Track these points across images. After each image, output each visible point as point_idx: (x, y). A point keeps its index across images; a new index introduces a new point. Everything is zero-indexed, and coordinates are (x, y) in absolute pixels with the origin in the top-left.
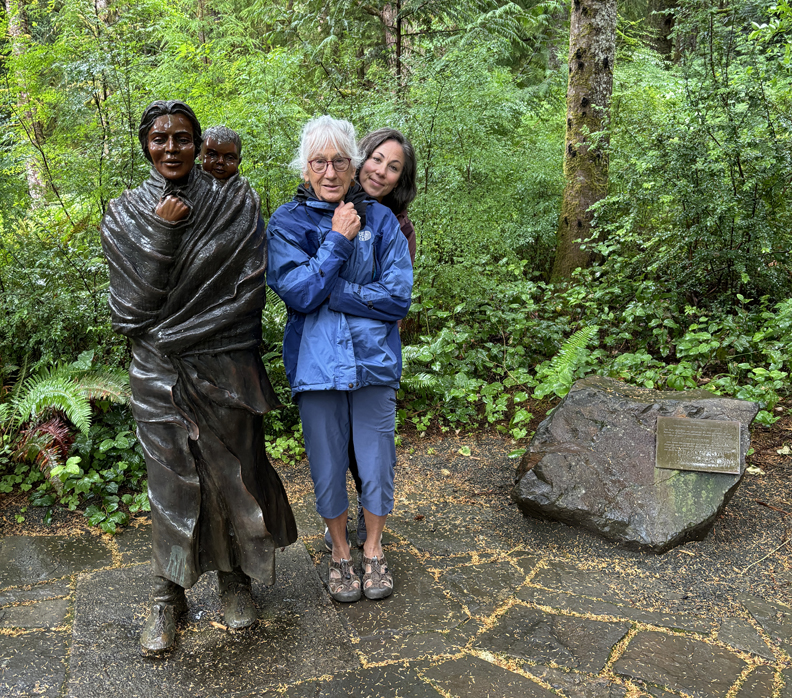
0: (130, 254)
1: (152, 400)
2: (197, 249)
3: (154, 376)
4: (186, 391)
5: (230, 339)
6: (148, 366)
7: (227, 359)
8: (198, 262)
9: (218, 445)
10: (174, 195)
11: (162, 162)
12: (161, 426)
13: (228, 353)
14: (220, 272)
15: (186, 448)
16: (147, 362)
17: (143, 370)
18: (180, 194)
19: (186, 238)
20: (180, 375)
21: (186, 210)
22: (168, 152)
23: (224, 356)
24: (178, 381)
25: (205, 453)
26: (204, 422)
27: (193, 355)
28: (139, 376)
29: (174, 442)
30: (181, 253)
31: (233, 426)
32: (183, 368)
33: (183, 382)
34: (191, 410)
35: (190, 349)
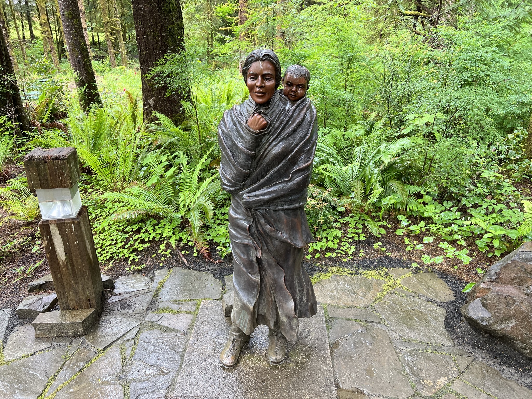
0: (231, 147)
1: (238, 230)
2: (270, 148)
3: (240, 217)
4: (257, 228)
5: (286, 203)
6: (238, 210)
7: (282, 213)
8: (270, 156)
9: (272, 261)
10: (260, 113)
11: (253, 92)
12: (242, 245)
13: (283, 210)
14: (282, 164)
15: (254, 259)
16: (238, 208)
17: (235, 212)
18: (263, 113)
19: (264, 141)
20: (254, 219)
21: (265, 124)
22: (257, 86)
23: (281, 212)
24: (253, 222)
25: (265, 264)
26: (266, 247)
27: (263, 209)
28: (233, 215)
29: (248, 254)
30: (260, 150)
31: (282, 251)
32: (256, 215)
33: (256, 223)
34: (259, 239)
35: (261, 206)
